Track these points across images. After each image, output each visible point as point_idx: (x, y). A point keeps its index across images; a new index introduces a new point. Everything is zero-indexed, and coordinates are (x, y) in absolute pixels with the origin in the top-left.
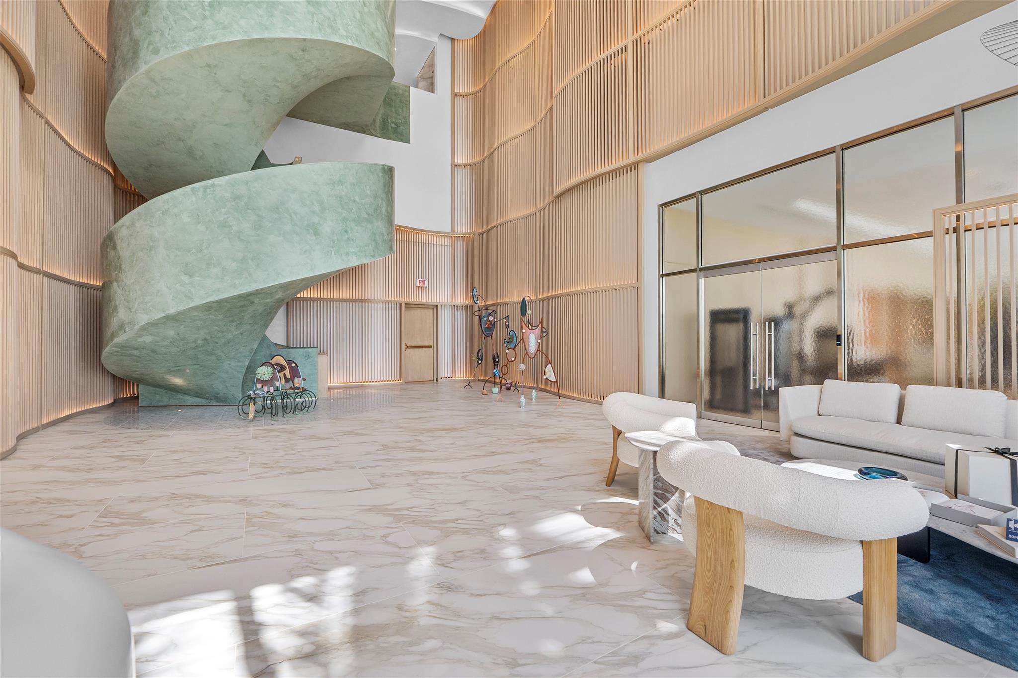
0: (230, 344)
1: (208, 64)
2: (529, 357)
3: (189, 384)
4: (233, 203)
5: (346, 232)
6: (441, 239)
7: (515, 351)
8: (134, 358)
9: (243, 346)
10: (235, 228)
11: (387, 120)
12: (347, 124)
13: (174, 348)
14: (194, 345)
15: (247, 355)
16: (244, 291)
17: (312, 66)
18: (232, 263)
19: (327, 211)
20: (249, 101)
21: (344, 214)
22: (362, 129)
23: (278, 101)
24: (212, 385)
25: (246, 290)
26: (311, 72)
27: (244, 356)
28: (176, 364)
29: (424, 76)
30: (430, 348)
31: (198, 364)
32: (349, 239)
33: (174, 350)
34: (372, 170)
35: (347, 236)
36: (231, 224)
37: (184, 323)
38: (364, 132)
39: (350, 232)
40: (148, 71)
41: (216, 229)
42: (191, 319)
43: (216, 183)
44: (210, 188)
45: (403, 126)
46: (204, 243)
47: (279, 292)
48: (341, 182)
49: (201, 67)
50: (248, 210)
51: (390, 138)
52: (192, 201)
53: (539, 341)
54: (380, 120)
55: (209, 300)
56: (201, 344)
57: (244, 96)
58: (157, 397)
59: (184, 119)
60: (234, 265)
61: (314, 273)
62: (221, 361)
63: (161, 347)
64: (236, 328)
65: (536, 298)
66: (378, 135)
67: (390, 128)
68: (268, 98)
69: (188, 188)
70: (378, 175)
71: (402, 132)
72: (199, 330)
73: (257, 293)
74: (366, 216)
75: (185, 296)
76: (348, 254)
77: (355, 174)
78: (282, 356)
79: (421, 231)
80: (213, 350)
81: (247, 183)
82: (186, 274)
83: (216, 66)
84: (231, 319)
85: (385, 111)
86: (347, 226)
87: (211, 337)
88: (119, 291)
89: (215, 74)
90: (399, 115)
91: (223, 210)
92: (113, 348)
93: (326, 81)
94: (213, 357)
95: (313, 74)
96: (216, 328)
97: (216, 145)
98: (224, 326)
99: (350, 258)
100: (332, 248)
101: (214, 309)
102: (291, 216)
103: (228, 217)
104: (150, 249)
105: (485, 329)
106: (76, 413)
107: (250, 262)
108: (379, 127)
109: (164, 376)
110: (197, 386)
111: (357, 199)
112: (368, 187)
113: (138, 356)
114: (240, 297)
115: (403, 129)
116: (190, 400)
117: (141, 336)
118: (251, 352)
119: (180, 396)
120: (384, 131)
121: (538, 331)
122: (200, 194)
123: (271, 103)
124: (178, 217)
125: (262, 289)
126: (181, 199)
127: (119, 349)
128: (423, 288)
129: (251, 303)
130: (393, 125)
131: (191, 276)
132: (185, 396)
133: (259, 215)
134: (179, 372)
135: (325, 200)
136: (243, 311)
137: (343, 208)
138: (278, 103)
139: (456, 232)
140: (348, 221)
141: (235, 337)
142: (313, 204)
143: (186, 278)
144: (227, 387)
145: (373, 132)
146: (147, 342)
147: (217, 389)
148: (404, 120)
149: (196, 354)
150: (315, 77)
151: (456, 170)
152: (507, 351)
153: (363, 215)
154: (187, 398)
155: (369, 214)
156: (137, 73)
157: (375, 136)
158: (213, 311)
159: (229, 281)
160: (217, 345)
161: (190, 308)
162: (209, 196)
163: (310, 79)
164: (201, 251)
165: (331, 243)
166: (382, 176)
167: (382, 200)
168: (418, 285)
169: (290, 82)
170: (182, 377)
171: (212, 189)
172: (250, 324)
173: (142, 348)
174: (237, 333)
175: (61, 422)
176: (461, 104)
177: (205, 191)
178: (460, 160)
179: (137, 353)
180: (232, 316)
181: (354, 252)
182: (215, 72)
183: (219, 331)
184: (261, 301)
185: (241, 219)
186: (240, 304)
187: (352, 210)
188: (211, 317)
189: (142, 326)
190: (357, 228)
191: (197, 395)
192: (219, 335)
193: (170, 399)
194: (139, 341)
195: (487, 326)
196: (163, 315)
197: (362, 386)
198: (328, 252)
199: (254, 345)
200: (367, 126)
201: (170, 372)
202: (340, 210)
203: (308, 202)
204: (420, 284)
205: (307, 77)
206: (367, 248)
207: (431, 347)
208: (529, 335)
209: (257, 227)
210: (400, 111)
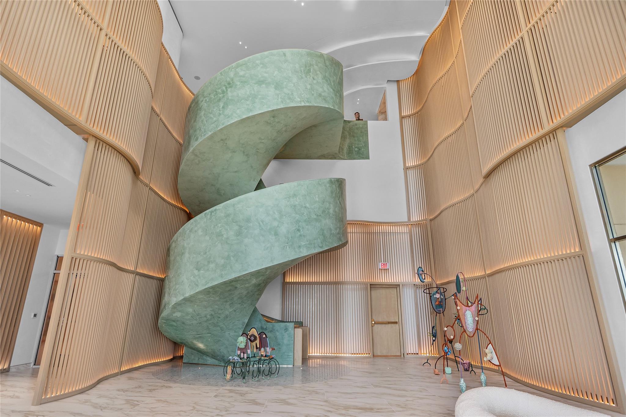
0: (228, 319)
1: (222, 139)
2: (468, 335)
3: (207, 348)
4: (225, 220)
5: (299, 230)
6: (396, 228)
7: (453, 328)
8: (174, 327)
9: (238, 321)
10: (225, 236)
11: (352, 147)
12: (323, 156)
13: (194, 321)
14: (205, 319)
15: (240, 327)
16: (228, 279)
17: (282, 125)
18: (221, 260)
19: (284, 217)
20: (247, 155)
21: (297, 218)
22: (334, 157)
23: (265, 151)
24: (220, 350)
25: (228, 278)
26: (282, 129)
27: (239, 328)
28: (197, 333)
29: (382, 111)
30: (396, 325)
31: (210, 333)
32: (301, 235)
33: (195, 322)
34: (320, 183)
35: (299, 234)
36: (223, 233)
37: (196, 303)
38: (335, 158)
39: (302, 230)
40: (194, 150)
41: (215, 238)
42: (200, 300)
43: (217, 208)
44: (214, 212)
45: (364, 148)
46: (207, 247)
47: (253, 279)
48: (295, 195)
49: (218, 142)
50: (233, 223)
51: (354, 159)
52: (204, 221)
53: (477, 319)
54: (347, 148)
55: (207, 287)
56: (209, 319)
57: (244, 152)
58: (193, 357)
59: (214, 173)
60: (222, 261)
61: (273, 263)
62: (223, 331)
63: (187, 320)
64: (230, 307)
65: (484, 274)
66: (346, 158)
67: (354, 152)
68: (258, 150)
69: (202, 214)
70: (325, 186)
71: (363, 153)
72: (206, 308)
73: (236, 280)
74: (315, 217)
75: (195, 284)
76: (300, 247)
77: (306, 188)
78: (255, 329)
79: (384, 223)
80: (217, 323)
81: (234, 205)
82: (196, 269)
83: (226, 139)
84: (225, 300)
85: (350, 141)
86: (299, 226)
87: (215, 313)
88: (167, 283)
89: (226, 143)
90: (361, 142)
91: (219, 225)
92: (162, 321)
93: (296, 132)
94: (219, 328)
95: (284, 129)
96: (216, 307)
97: (231, 185)
98: (222, 305)
99: (301, 250)
100: (288, 243)
101: (212, 293)
102: (259, 224)
103: (222, 229)
104: (182, 254)
105: (436, 306)
106: (145, 365)
107: (232, 258)
108: (346, 153)
109: (193, 341)
110: (212, 350)
111: (308, 205)
112: (317, 196)
113: (175, 326)
114: (225, 283)
115: (364, 150)
116: (210, 361)
117: (174, 313)
118: (243, 325)
119: (205, 357)
120: (350, 155)
121: (474, 308)
122: (209, 217)
123: (261, 153)
124: (197, 233)
125: (239, 277)
126: (199, 221)
127: (165, 321)
128: (385, 271)
129: (235, 288)
130: (356, 149)
131: (199, 271)
132: (208, 357)
133: (239, 226)
134: (200, 338)
135: (283, 210)
136: (232, 294)
137: (296, 213)
138: (265, 152)
139: (412, 220)
140: (300, 222)
141: (231, 313)
142: (274, 213)
143: (196, 272)
144: (228, 352)
145: (342, 157)
146: (178, 316)
147: (223, 353)
148: (364, 144)
149: (207, 326)
150: (286, 131)
151: (408, 171)
152: (446, 329)
153: (312, 216)
154: (208, 358)
155: (318, 215)
156: (189, 152)
157: (344, 159)
158: (211, 294)
159: (219, 273)
160: (220, 319)
161: (197, 293)
162: (213, 217)
163: (282, 133)
164: (205, 253)
165: (287, 240)
166: (329, 186)
167: (330, 203)
168: (381, 268)
169: (270, 138)
170: (202, 343)
171: (215, 212)
172: (239, 303)
173: (177, 321)
174: (231, 310)
175: (135, 370)
176: (407, 123)
177: (211, 214)
178: (409, 164)
179: (174, 324)
180: (225, 298)
181: (305, 245)
182: (226, 142)
183: (219, 309)
184: (242, 286)
185: (229, 230)
186: (228, 289)
187: (303, 214)
188: (211, 298)
189: (172, 305)
190: (307, 227)
191: (214, 356)
192: (220, 312)
193: (199, 359)
194: (174, 315)
195: (437, 303)
196: (183, 298)
197: (336, 357)
198: (284, 247)
199: (246, 320)
200: (336, 154)
201: (195, 338)
202: (294, 215)
203: (271, 213)
204: (383, 267)
205: (280, 132)
206: (316, 241)
207: (396, 323)
208: (465, 312)
209: (237, 234)
210: (361, 138)
